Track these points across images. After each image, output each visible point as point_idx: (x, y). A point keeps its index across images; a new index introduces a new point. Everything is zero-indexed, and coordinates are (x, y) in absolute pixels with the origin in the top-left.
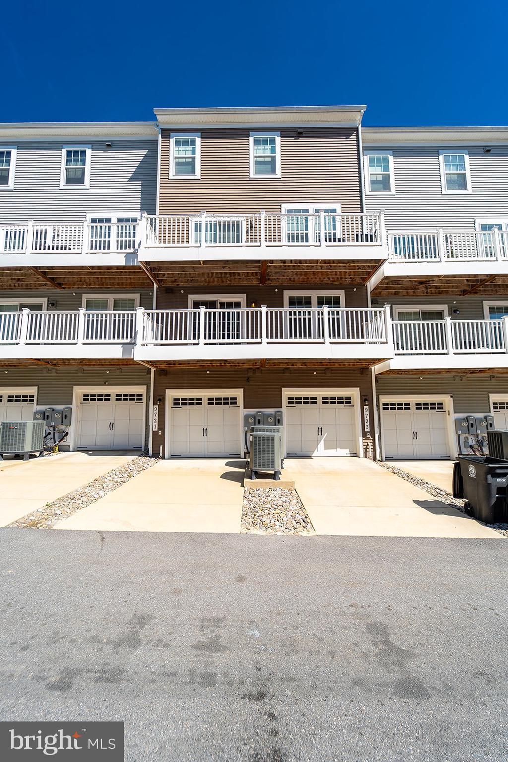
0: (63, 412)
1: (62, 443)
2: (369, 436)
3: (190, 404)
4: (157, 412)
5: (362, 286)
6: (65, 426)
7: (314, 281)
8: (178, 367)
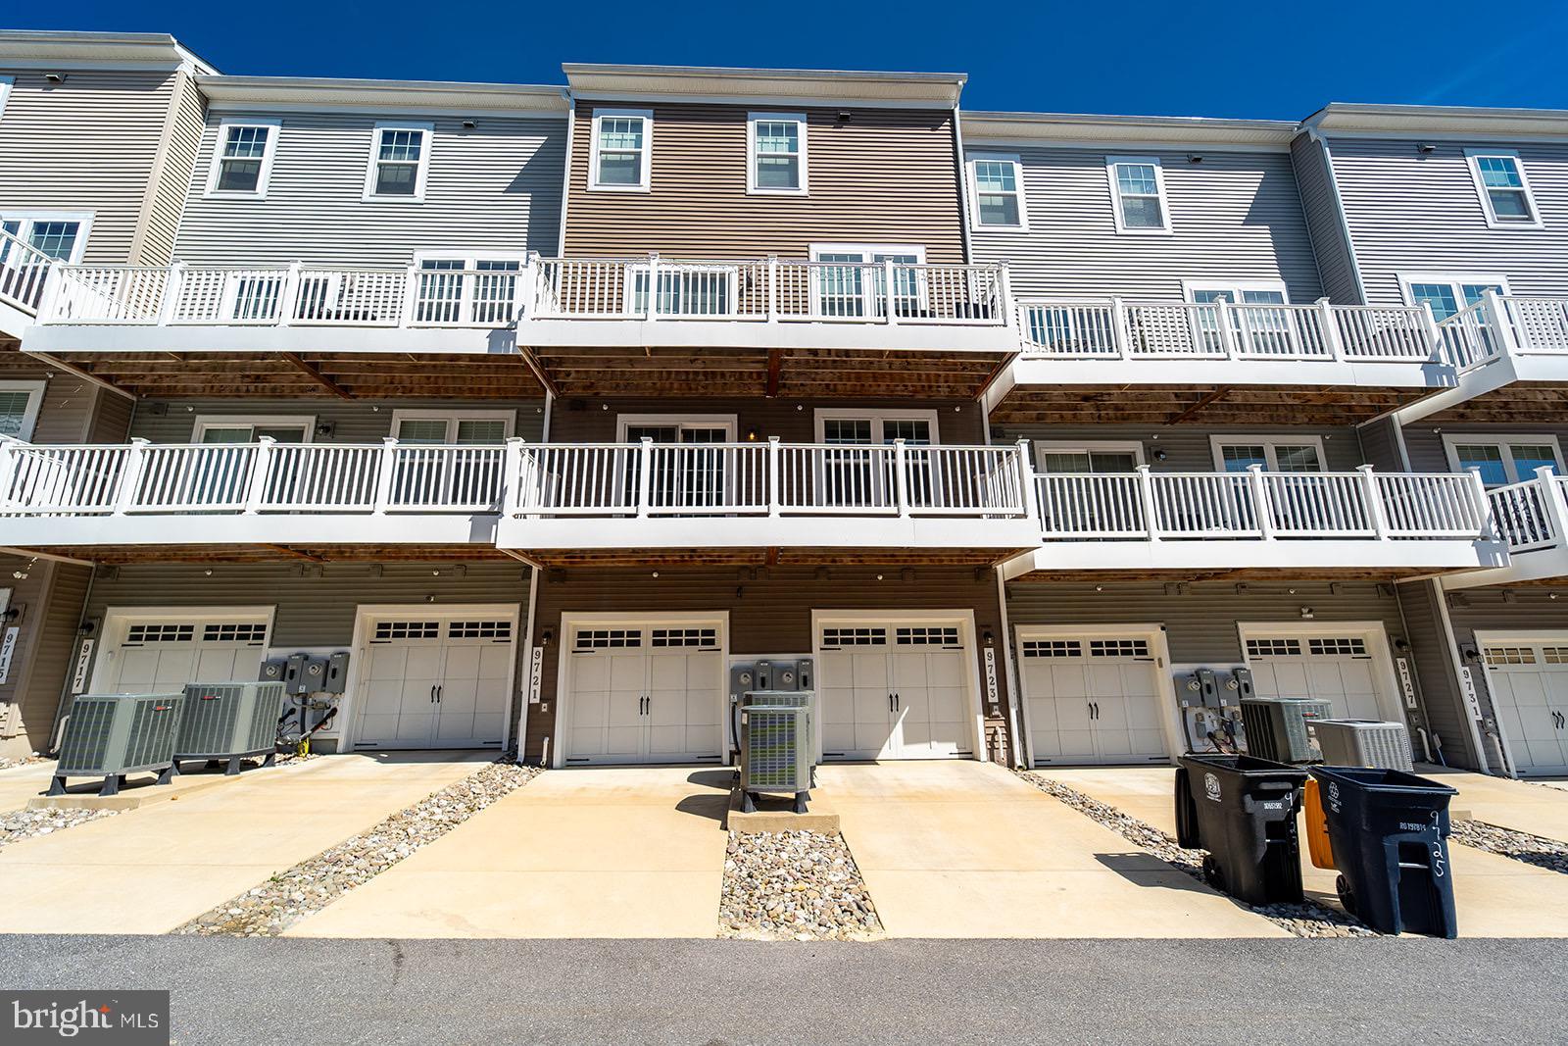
0: (328, 662)
1: (321, 734)
2: (997, 713)
3: (613, 644)
4: (540, 660)
5: (972, 403)
6: (331, 695)
7: (875, 391)
8: (590, 563)
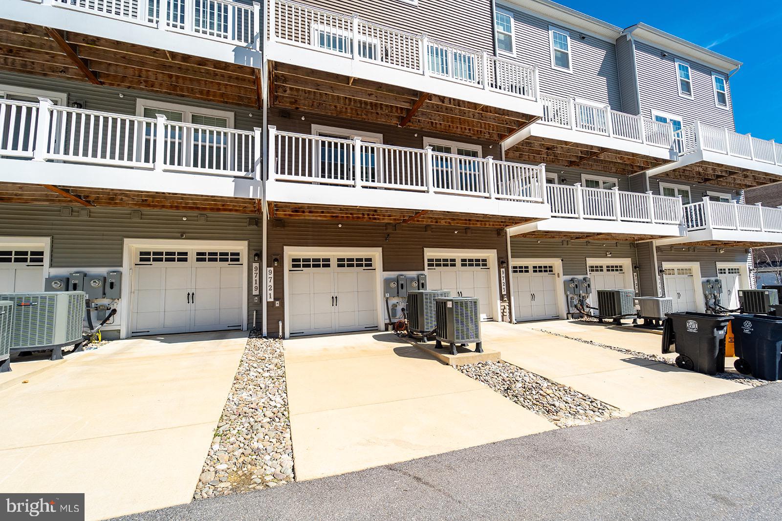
0: (105, 279)
1: (106, 327)
2: (505, 299)
3: (314, 266)
4: (272, 276)
6: (111, 300)
8: (308, 217)
